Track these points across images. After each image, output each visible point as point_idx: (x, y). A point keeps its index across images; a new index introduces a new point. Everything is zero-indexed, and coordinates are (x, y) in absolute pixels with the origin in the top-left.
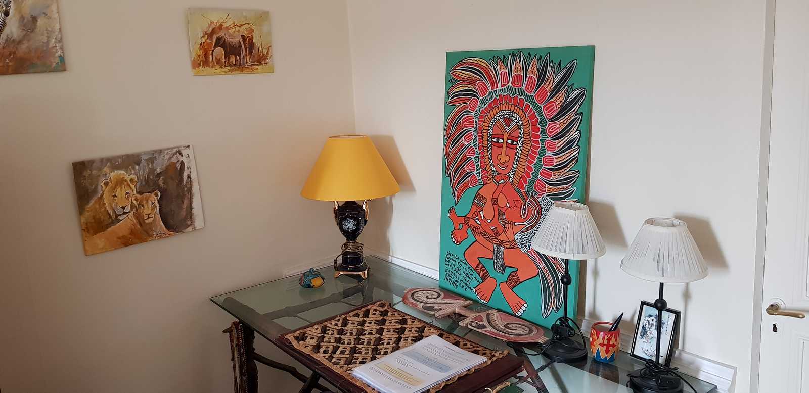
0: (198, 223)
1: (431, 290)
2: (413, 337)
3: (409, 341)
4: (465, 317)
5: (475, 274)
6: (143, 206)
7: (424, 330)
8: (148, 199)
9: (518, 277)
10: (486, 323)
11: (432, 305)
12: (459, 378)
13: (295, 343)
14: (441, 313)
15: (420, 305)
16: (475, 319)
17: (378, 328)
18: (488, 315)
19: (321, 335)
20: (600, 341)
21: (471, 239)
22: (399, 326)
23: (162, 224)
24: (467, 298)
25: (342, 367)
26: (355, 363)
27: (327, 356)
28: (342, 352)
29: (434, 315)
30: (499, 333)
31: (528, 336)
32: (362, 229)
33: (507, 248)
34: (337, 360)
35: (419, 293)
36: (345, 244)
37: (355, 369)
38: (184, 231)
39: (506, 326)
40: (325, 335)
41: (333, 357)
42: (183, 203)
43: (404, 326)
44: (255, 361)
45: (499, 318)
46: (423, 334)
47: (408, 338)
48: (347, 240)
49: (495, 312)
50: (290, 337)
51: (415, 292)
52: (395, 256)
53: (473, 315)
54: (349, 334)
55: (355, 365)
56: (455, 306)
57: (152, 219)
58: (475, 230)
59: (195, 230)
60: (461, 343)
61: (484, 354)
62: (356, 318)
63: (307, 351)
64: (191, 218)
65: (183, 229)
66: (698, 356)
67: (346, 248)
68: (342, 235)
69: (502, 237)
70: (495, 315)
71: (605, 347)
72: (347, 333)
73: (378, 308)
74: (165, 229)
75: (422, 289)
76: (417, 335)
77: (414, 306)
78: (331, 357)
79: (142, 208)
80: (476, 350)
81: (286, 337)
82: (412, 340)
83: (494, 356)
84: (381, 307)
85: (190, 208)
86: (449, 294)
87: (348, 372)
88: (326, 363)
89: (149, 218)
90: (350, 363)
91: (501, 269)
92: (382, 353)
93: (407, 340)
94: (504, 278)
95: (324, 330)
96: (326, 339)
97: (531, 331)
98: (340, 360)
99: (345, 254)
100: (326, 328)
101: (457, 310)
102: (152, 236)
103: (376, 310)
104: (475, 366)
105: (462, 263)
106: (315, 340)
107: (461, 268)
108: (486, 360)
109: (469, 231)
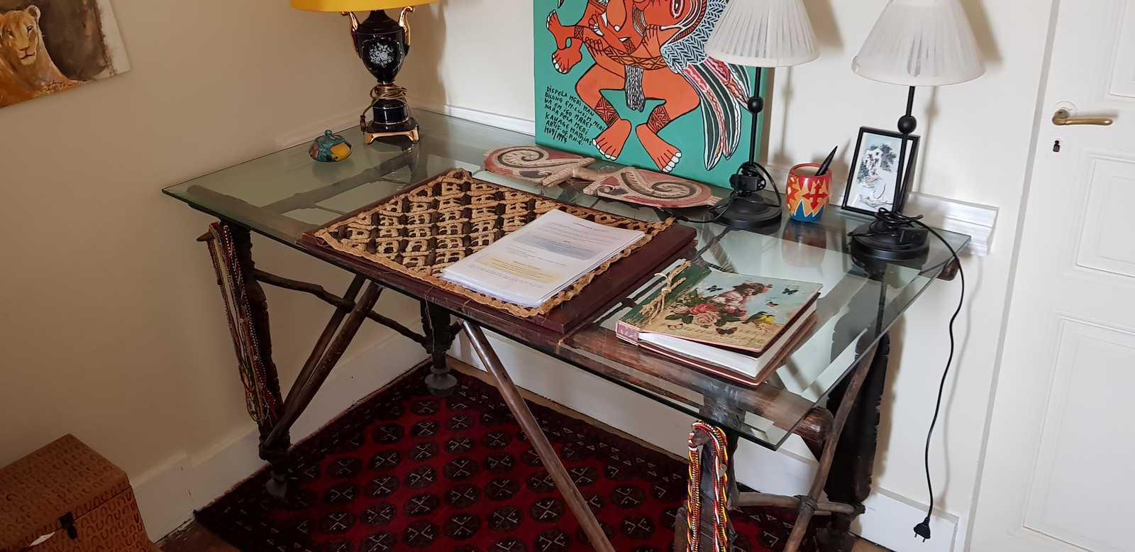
0: (119, 62)
1: (527, 148)
2: (522, 217)
3: (517, 222)
4: (589, 182)
5: (596, 118)
6: (11, 34)
7: (535, 204)
8: (20, 19)
9: (666, 113)
10: (624, 186)
11: (535, 170)
12: (611, 265)
13: (333, 243)
14: (551, 179)
15: (516, 171)
16: (605, 182)
17: (462, 208)
18: (623, 175)
19: (373, 227)
20: (805, 190)
21: (588, 60)
22: (495, 203)
23: (55, 66)
24: (585, 156)
25: (422, 269)
26: (440, 262)
27: (393, 256)
28: (416, 248)
29: (541, 184)
30: (648, 197)
31: (691, 197)
32: (403, 61)
33: (648, 69)
34: (411, 260)
35: (508, 154)
36: (376, 89)
37: (446, 269)
38: (96, 77)
39: (654, 187)
40: (380, 227)
41: (403, 257)
42: (84, 26)
43: (501, 202)
44: (259, 282)
45: (640, 177)
46: (535, 211)
47: (513, 218)
48: (378, 81)
49: (632, 171)
50: (323, 235)
51: (504, 154)
52: (453, 104)
53: (602, 177)
54: (419, 222)
55: (442, 265)
56: (571, 168)
57: (34, 58)
58: (593, 46)
59: (116, 75)
60: (597, 217)
61: (636, 228)
62: (423, 197)
63: (359, 252)
64: (104, 53)
65: (94, 75)
66: (941, 198)
67: (379, 94)
68: (370, 74)
69: (641, 52)
70: (634, 174)
71: (811, 199)
72: (415, 221)
73: (453, 180)
74: (60, 74)
75: (513, 149)
76: (526, 213)
77: (507, 174)
78: (399, 259)
79: (11, 37)
80: (622, 224)
81: (317, 234)
82: (521, 221)
83: (653, 229)
84: (457, 178)
85: (99, 36)
86: (555, 152)
87: (436, 275)
88: (395, 266)
89: (27, 56)
90: (434, 263)
91: (639, 105)
92: (480, 243)
93: (513, 221)
94: (644, 117)
95: (376, 219)
96: (382, 233)
97: (693, 191)
98: (416, 259)
99: (377, 105)
100: (378, 216)
101: (575, 173)
102: (40, 88)
103: (450, 184)
104: (631, 246)
105: (572, 103)
106: (366, 236)
107: (572, 110)
108: (644, 235)
109: (584, 49)
